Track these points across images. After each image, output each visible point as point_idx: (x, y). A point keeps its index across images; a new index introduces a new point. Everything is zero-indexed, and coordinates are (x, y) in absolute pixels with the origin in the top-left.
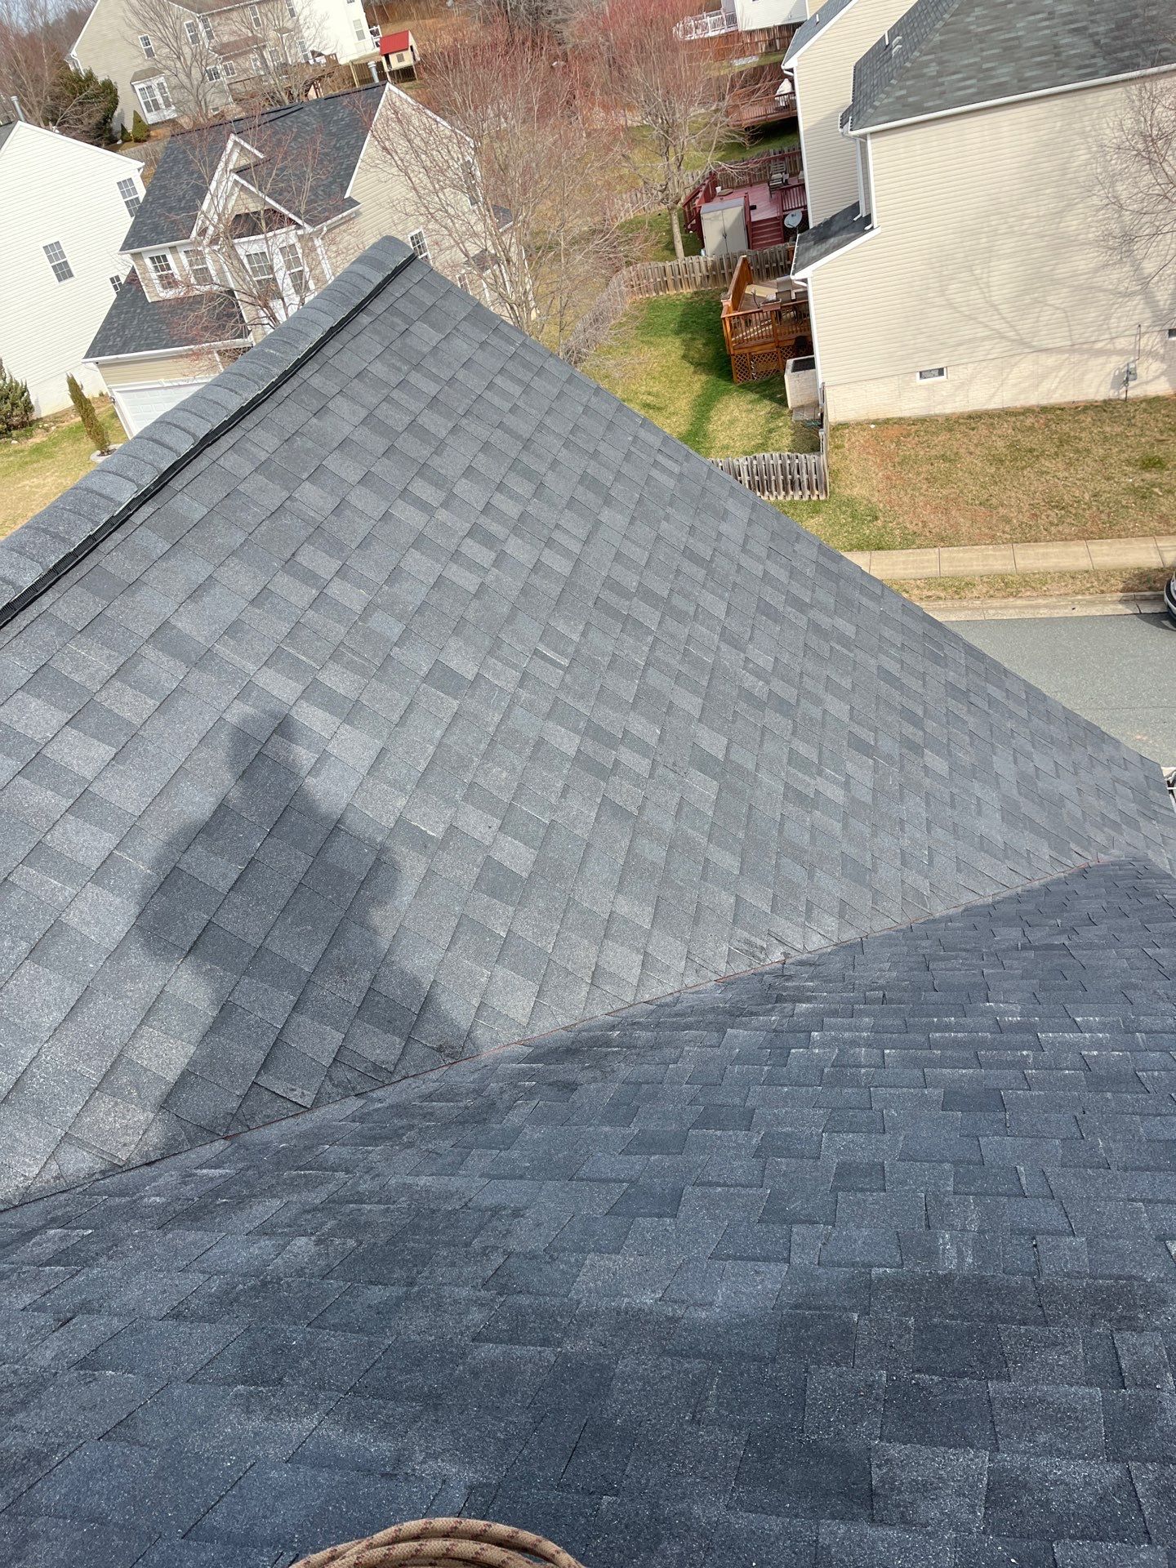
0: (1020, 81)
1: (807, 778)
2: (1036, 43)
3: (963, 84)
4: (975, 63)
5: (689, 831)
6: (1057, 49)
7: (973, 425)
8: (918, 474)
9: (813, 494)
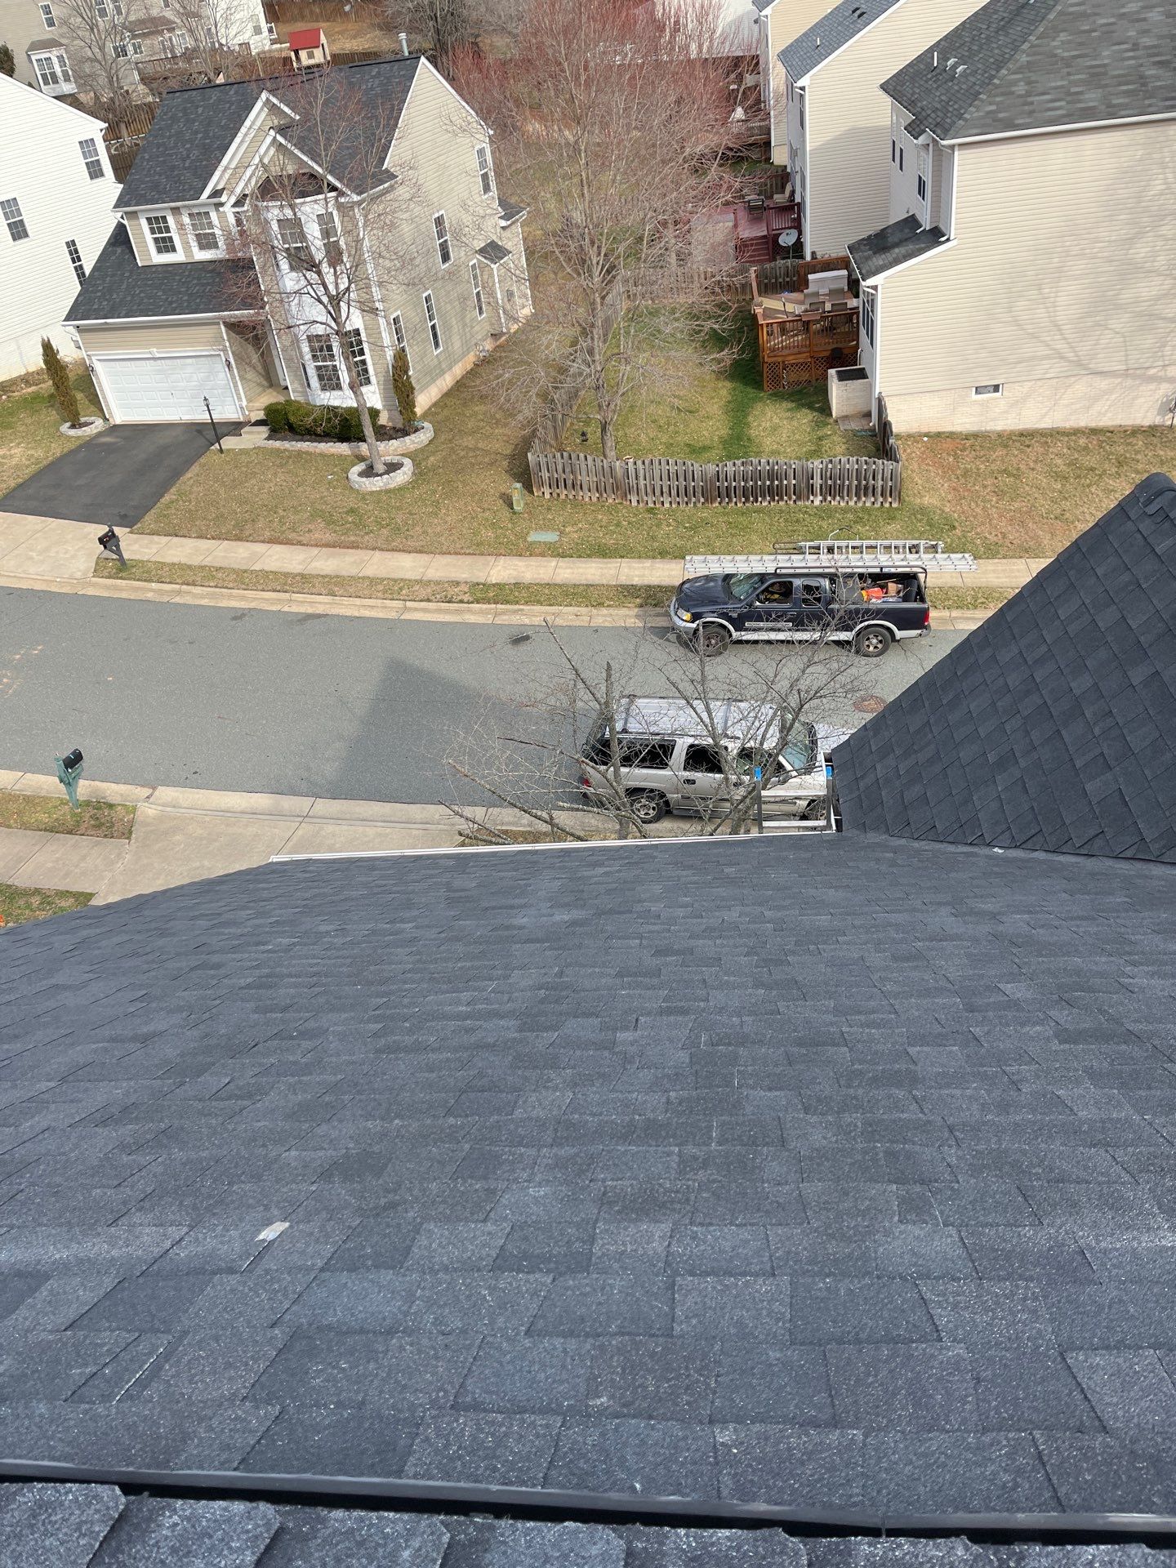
0: (1109, 107)
2: (1122, 72)
3: (1051, 105)
4: (1062, 87)
6: (1142, 80)
7: (1027, 443)
8: (985, 487)
9: (886, 501)
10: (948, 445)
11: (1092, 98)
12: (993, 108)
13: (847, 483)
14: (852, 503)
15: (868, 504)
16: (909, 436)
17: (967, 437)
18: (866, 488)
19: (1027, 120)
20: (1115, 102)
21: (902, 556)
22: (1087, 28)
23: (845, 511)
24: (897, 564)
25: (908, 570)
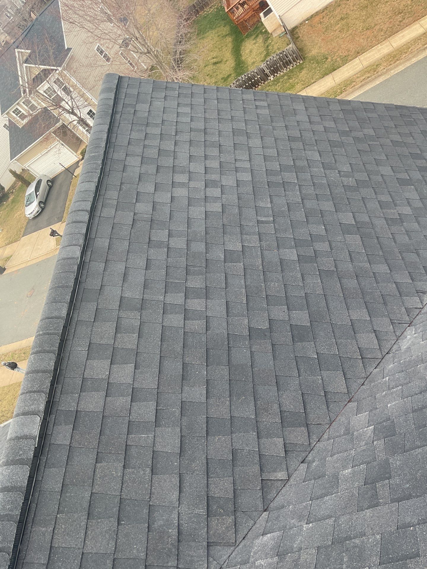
1: (392, 211)
5: (360, 264)
8: (335, 31)
9: (297, 63)
10: (317, 19)
14: (285, 71)
16: (301, 24)
17: (323, 11)
18: (287, 63)
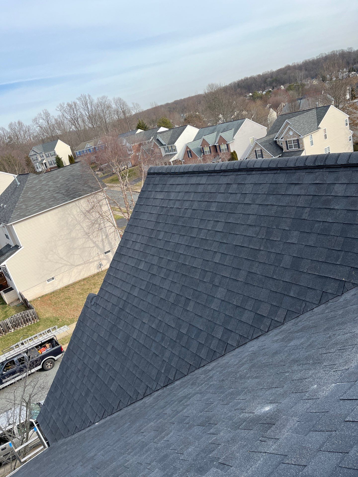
0: (49, 205)
2: (48, 197)
3: (34, 208)
4: (35, 203)
6: (54, 197)
7: (68, 289)
9: (35, 321)
10: (47, 298)
11: (44, 204)
12: (19, 213)
13: (20, 321)
14: (24, 326)
15: (30, 324)
16: (34, 300)
17: (51, 294)
18: (27, 320)
19: (29, 213)
20: (50, 204)
21: (46, 335)
22: (35, 189)
23: (23, 329)
24: (45, 338)
25: (50, 338)
